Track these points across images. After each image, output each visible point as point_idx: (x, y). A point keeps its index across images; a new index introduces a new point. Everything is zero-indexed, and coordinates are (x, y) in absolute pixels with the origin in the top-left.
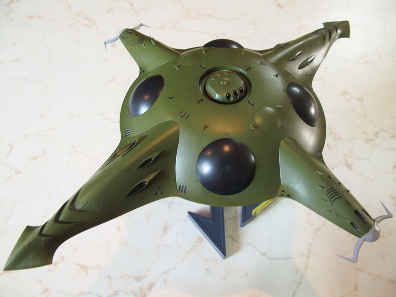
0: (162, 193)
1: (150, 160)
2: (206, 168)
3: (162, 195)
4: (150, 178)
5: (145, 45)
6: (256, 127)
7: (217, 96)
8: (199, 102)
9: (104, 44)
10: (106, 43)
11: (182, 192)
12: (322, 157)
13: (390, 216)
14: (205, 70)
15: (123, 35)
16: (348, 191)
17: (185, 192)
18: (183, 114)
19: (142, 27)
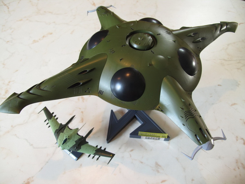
0: (89, 92)
1: (86, 71)
2: (119, 87)
3: (89, 93)
4: (84, 81)
5: (107, 15)
6: (151, 65)
7: (135, 46)
8: (122, 46)
9: (87, 12)
10: (88, 12)
11: (101, 94)
12: (191, 94)
13: (224, 139)
14: (133, 31)
15: (98, 9)
16: (200, 116)
17: (102, 94)
18: (112, 51)
19: (111, 7)
